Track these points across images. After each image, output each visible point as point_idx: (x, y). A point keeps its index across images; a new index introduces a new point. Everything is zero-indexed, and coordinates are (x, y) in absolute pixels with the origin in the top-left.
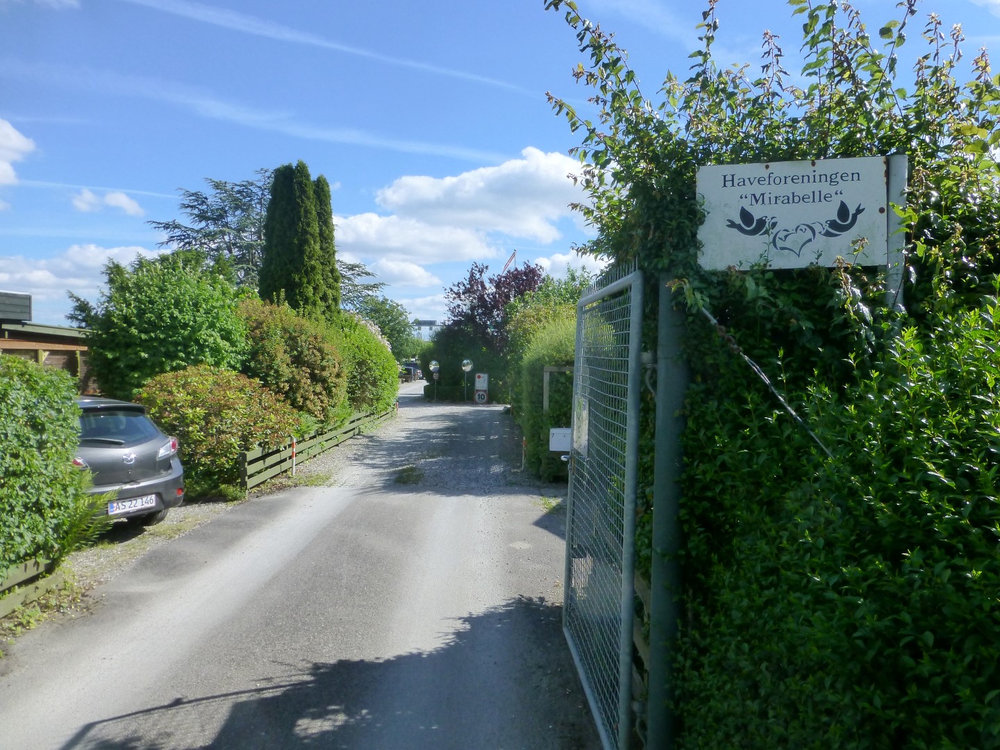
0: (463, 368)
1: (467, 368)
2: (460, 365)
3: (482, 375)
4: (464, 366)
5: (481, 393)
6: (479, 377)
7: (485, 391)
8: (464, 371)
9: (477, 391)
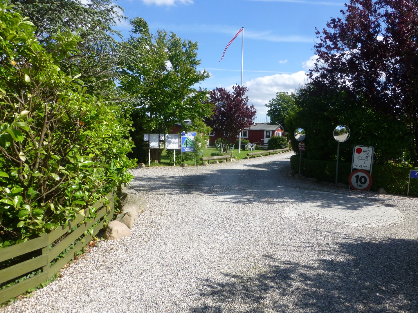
0: (336, 137)
1: (341, 138)
2: (331, 132)
3: (364, 148)
4: (337, 133)
5: (360, 174)
6: (359, 151)
7: (367, 172)
8: (336, 142)
9: (356, 170)
